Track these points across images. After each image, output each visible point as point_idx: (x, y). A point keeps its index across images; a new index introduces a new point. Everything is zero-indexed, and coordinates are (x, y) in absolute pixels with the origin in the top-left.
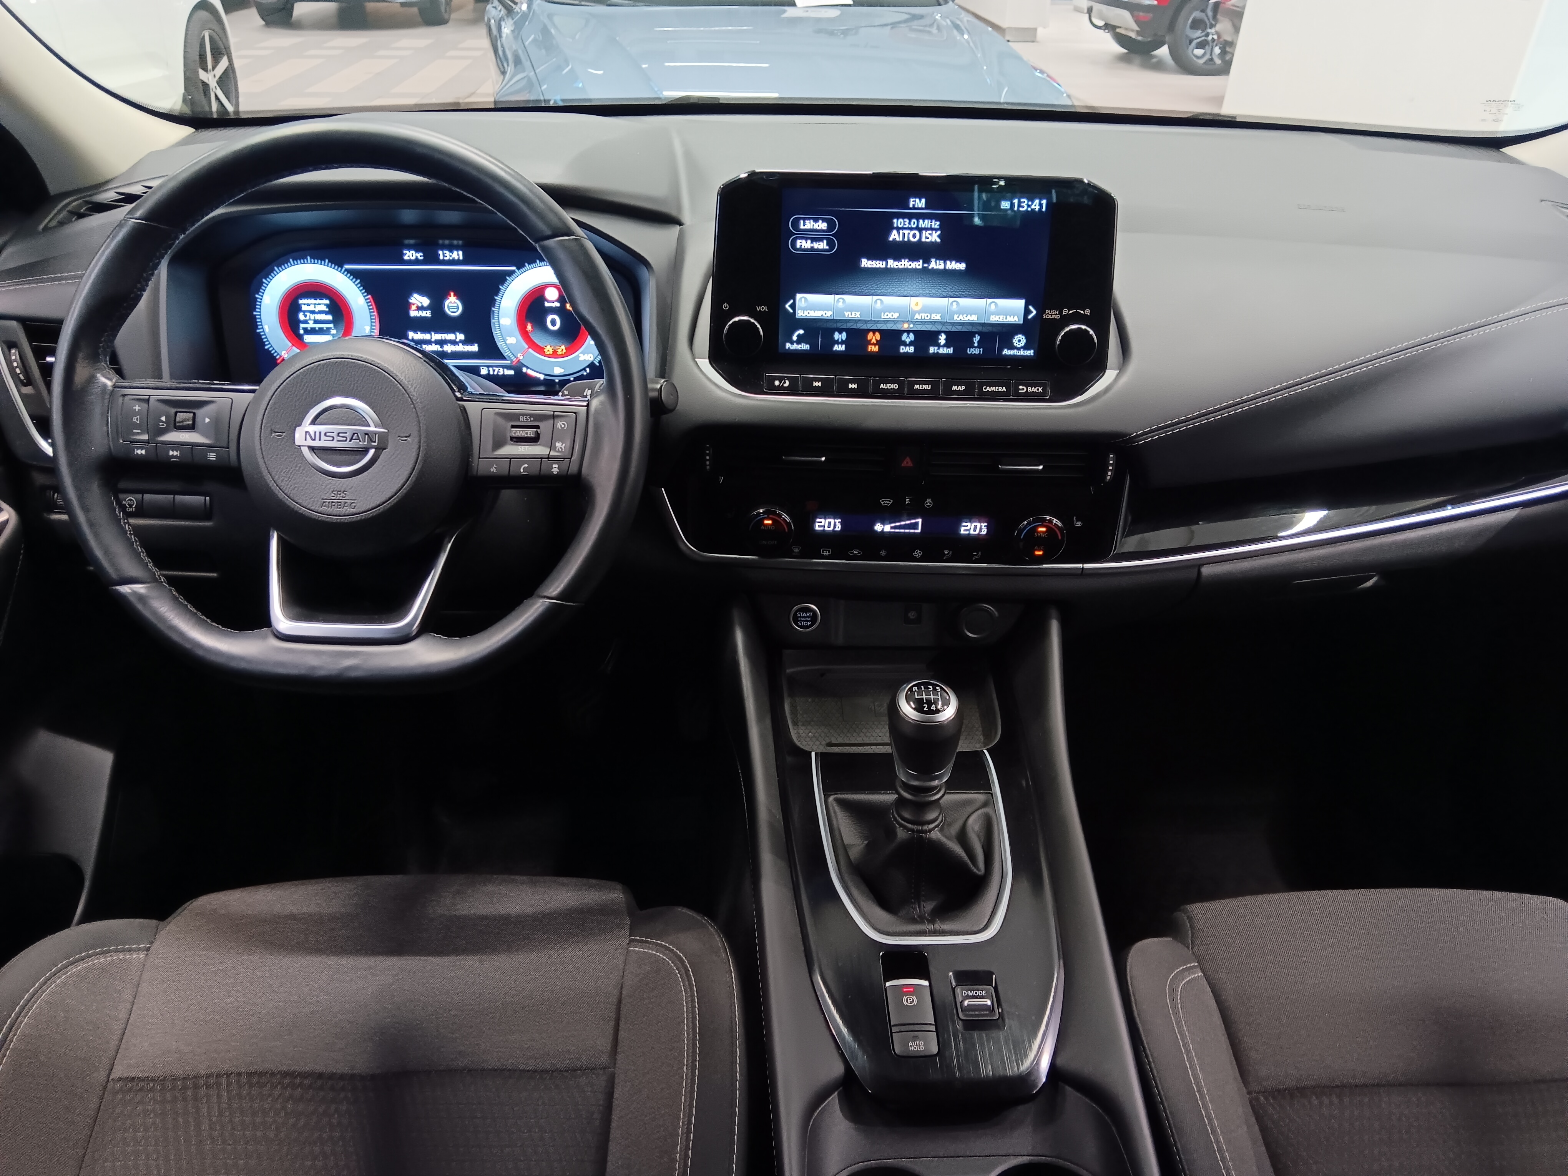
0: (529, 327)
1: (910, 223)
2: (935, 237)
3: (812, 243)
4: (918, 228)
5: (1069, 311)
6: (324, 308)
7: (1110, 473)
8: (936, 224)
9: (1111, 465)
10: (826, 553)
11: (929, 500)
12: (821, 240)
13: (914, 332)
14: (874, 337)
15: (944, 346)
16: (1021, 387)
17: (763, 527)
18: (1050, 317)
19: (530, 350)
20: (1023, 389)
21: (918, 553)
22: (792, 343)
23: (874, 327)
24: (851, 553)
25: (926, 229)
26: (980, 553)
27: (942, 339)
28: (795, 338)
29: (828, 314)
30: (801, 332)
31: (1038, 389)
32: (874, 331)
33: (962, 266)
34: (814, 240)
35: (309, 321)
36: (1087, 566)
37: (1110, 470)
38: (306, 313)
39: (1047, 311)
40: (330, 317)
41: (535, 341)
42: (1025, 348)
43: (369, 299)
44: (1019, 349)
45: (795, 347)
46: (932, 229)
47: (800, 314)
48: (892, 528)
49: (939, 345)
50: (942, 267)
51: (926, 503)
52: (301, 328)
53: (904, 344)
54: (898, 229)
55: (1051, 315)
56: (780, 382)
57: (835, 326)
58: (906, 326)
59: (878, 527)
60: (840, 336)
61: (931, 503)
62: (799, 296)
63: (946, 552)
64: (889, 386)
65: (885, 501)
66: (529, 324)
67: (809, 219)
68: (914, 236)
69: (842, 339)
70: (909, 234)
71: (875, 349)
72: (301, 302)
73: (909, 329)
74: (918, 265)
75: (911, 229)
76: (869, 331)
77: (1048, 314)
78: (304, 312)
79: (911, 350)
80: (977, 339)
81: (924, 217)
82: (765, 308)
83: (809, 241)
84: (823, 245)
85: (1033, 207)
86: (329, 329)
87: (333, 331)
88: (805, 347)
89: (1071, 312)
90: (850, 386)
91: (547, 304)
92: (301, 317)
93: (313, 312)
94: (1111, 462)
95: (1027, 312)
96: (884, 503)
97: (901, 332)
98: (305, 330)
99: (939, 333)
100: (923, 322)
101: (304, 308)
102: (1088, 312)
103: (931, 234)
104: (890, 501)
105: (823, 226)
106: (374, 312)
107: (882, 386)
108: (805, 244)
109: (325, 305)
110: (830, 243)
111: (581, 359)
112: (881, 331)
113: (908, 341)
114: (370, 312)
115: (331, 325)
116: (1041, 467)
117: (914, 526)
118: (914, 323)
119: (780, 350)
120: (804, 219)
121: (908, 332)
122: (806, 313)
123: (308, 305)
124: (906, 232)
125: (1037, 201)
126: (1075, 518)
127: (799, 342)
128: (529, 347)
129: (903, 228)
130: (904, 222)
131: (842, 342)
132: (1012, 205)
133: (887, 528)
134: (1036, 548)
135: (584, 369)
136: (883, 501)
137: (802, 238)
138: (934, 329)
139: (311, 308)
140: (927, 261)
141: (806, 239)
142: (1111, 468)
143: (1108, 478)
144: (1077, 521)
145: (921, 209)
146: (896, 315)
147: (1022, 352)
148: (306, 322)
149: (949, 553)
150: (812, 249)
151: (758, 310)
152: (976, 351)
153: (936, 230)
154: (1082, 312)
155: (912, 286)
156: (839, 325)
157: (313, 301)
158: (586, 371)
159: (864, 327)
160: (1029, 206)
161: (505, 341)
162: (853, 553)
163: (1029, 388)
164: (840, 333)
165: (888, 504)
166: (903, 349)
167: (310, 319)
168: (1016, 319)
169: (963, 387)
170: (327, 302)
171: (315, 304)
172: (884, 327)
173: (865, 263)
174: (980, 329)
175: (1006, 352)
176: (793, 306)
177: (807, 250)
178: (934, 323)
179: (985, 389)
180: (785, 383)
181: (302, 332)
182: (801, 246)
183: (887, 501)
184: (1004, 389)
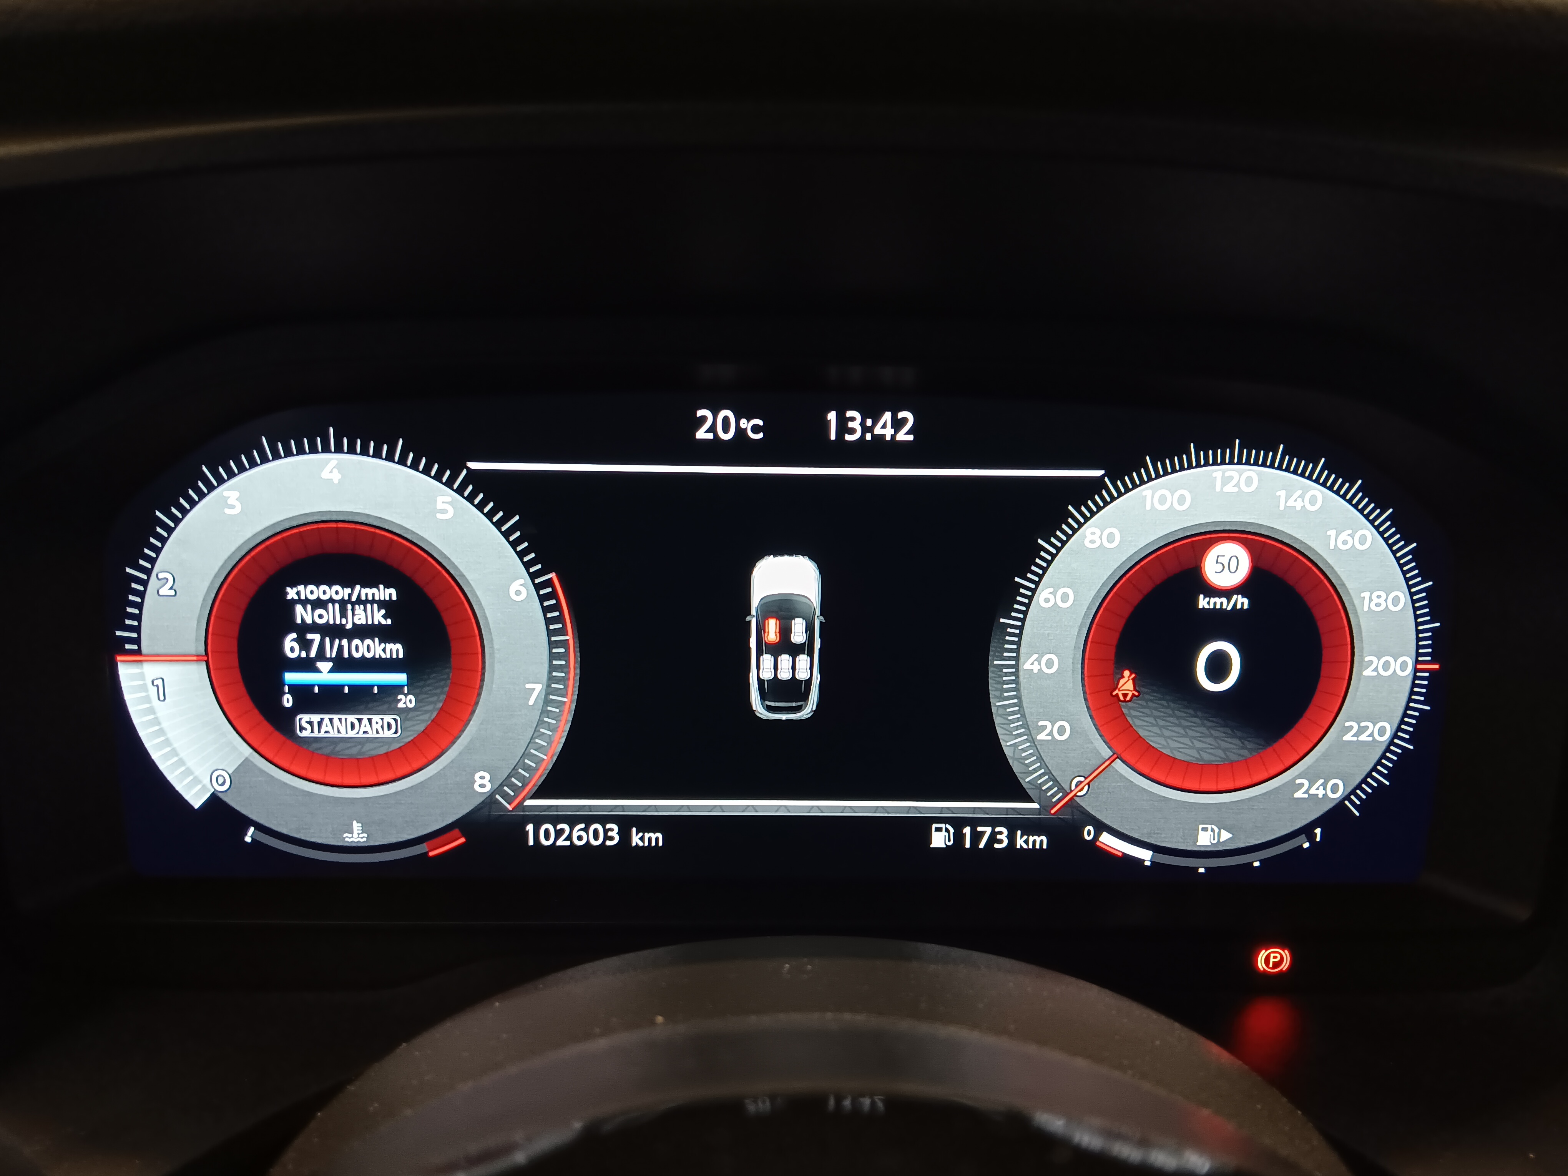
0: (1126, 684)
6: (379, 617)
19: (1118, 765)
35: (320, 665)
38: (309, 636)
40: (396, 650)
41: (1142, 733)
43: (549, 583)
52: (286, 689)
66: (1127, 673)
72: (291, 593)
78: (303, 630)
86: (389, 691)
87: (407, 701)
91: (1203, 602)
92: (290, 646)
93: (333, 631)
98: (301, 692)
101: (302, 614)
106: (562, 632)
109: (382, 604)
111: (1299, 795)
114: (550, 633)
115: (400, 678)
123: (319, 604)
128: (1116, 756)
135: (1307, 830)
139: (329, 616)
148: (307, 665)
157: (338, 592)
158: (1311, 838)
161: (1030, 731)
167: (321, 656)
170: (389, 593)
171: (343, 603)
181: (288, 701)
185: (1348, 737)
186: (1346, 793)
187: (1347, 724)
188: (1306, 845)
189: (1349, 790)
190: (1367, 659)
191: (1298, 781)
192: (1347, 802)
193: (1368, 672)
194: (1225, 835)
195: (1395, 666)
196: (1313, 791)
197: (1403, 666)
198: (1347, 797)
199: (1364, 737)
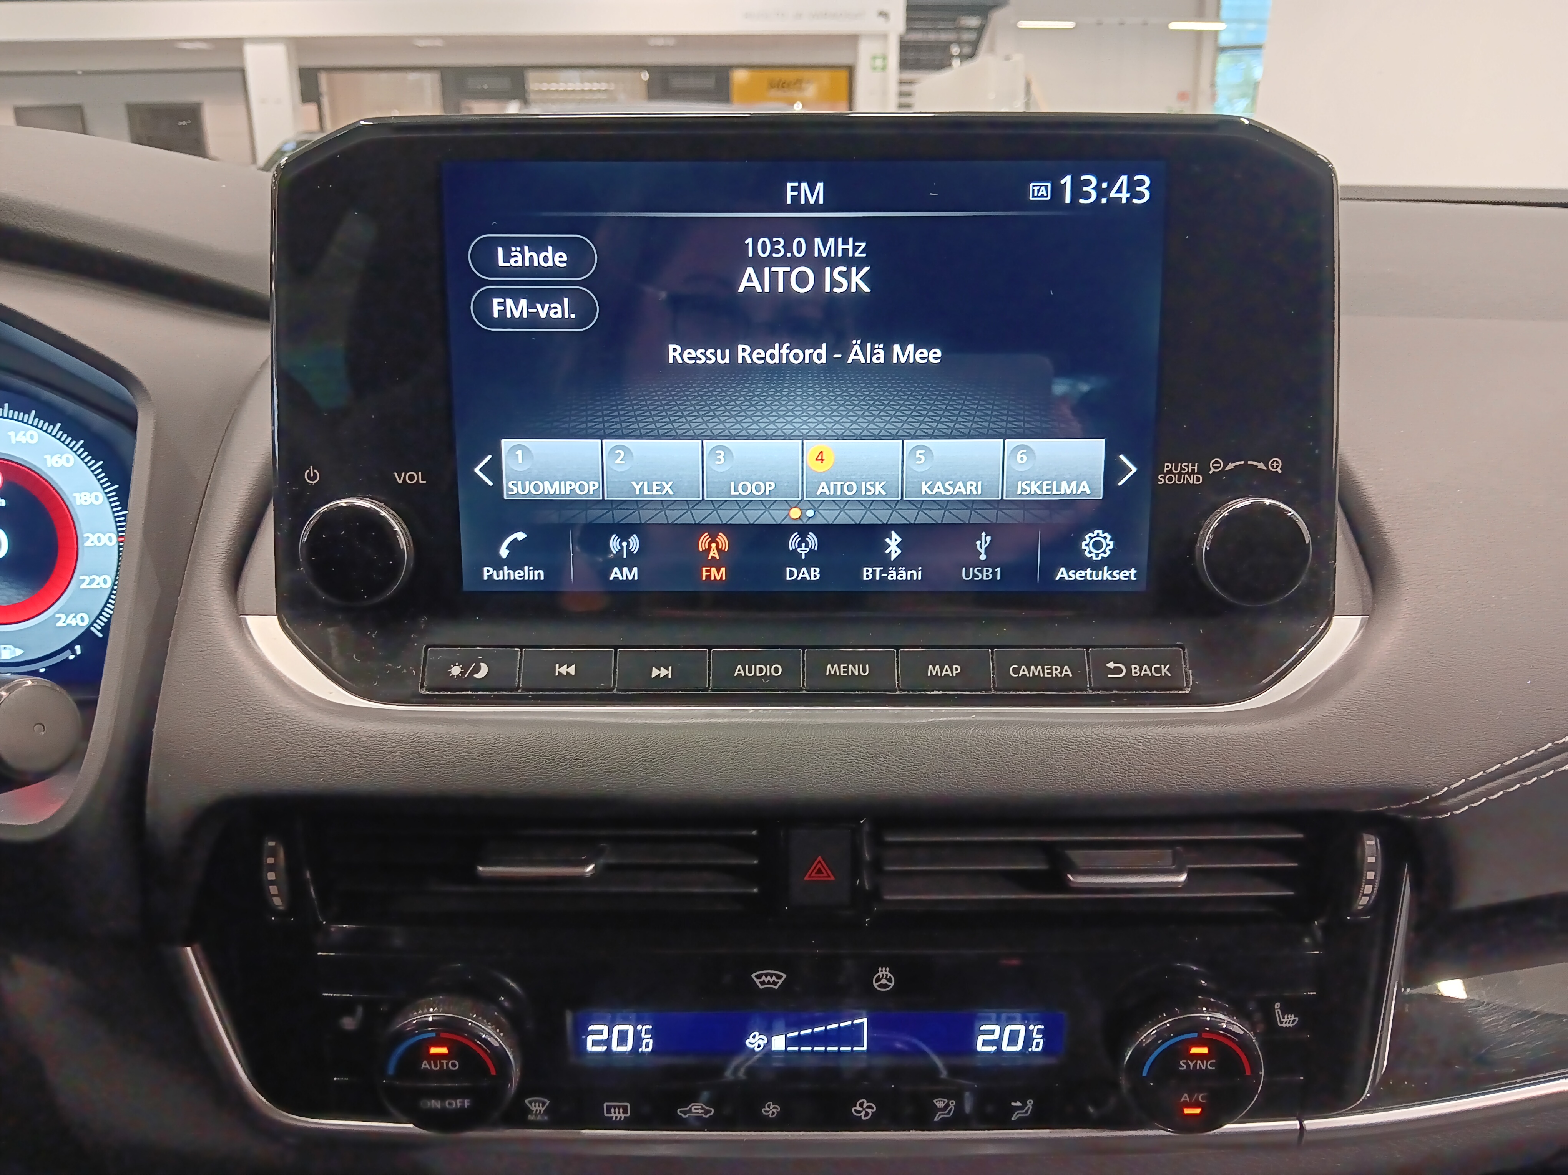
1: (788, 247)
2: (857, 281)
3: (531, 305)
4: (809, 259)
5: (1225, 466)
7: (1368, 889)
8: (856, 248)
9: (1372, 867)
10: (618, 1115)
11: (884, 972)
12: (554, 297)
13: (818, 529)
14: (714, 545)
15: (899, 563)
16: (1111, 665)
17: (425, 1065)
18: (1175, 479)
20: (1118, 670)
21: (864, 1109)
22: (498, 564)
23: (713, 519)
24: (685, 1113)
25: (833, 262)
26: (1030, 1103)
27: (893, 544)
28: (504, 552)
29: (589, 489)
30: (521, 536)
31: (1158, 670)
32: (713, 530)
33: (934, 355)
34: (534, 298)
36: (1311, 1124)
37: (1370, 882)
39: (1167, 466)
42: (1113, 562)
44: (1097, 566)
45: (505, 574)
46: (847, 260)
47: (513, 489)
48: (789, 1042)
49: (886, 563)
50: (880, 357)
51: (878, 980)
53: (796, 561)
54: (759, 264)
55: (1180, 474)
56: (465, 668)
57: (607, 519)
58: (795, 513)
59: (755, 1041)
60: (624, 544)
61: (890, 980)
62: (506, 444)
63: (940, 1104)
64: (760, 670)
65: (766, 975)
67: (520, 243)
68: (802, 280)
69: (629, 552)
70: (787, 276)
71: (719, 574)
73: (804, 521)
74: (820, 355)
75: (793, 262)
76: (698, 529)
77: (1170, 472)
79: (814, 574)
80: (984, 542)
81: (826, 229)
82: (418, 478)
83: (523, 302)
84: (560, 310)
85: (1113, 194)
88: (530, 574)
89: (1231, 466)
90: (655, 672)
94: (1371, 860)
95: (1112, 469)
96: (763, 983)
97: (784, 530)
99: (884, 529)
100: (842, 504)
102: (1276, 465)
103: (847, 275)
104: (779, 977)
105: (557, 259)
107: (739, 670)
108: (518, 309)
110: (580, 305)
111: (60, 624)
112: (729, 529)
113: (803, 551)
116: (1183, 878)
117: (852, 1036)
118: (816, 505)
119: (467, 585)
120: (507, 245)
121: (803, 529)
122: (530, 487)
124: (781, 270)
125: (1124, 179)
126: (1277, 1005)
127: (514, 563)
129: (771, 261)
130: (773, 244)
131: (631, 560)
132: (1057, 191)
133: (779, 1043)
134: (1185, 1097)
135: (70, 647)
136: (759, 977)
137: (504, 294)
138: (870, 519)
140: (840, 345)
141: (516, 296)
142: (1370, 875)
143: (1364, 901)
144: (1285, 1011)
145: (816, 207)
146: (768, 487)
147: (1105, 574)
149: (947, 1106)
150: (534, 320)
151: (400, 482)
152: (986, 574)
153: (859, 263)
154: (1261, 466)
155: (804, 411)
156: (619, 516)
158: (74, 652)
159: (687, 519)
160: (1101, 193)
162: (690, 1111)
163: (1135, 669)
164: (624, 537)
165: (775, 983)
166: (791, 574)
168: (1085, 487)
169: (957, 669)
172: (740, 519)
173: (674, 352)
174: (991, 516)
175: (1062, 573)
176: (494, 469)
177: (519, 322)
178: (869, 504)
179: (1016, 671)
180: (477, 670)
182: (502, 313)
183: (771, 975)
184: (1067, 671)
185: (84, 586)
186: (91, 622)
187: (82, 577)
188: (72, 657)
189: (93, 619)
190: (85, 535)
191: (57, 615)
192: (92, 628)
193: (88, 544)
194: (19, 652)
195: (105, 539)
196: (68, 621)
197: (110, 539)
198: (92, 625)
199: (94, 586)
